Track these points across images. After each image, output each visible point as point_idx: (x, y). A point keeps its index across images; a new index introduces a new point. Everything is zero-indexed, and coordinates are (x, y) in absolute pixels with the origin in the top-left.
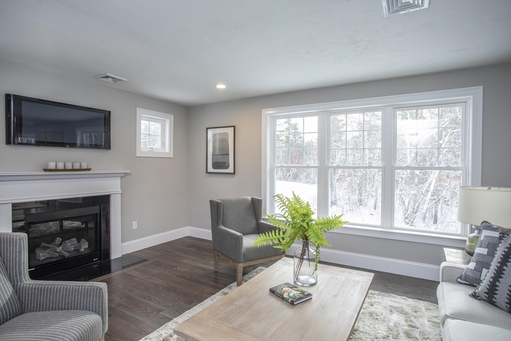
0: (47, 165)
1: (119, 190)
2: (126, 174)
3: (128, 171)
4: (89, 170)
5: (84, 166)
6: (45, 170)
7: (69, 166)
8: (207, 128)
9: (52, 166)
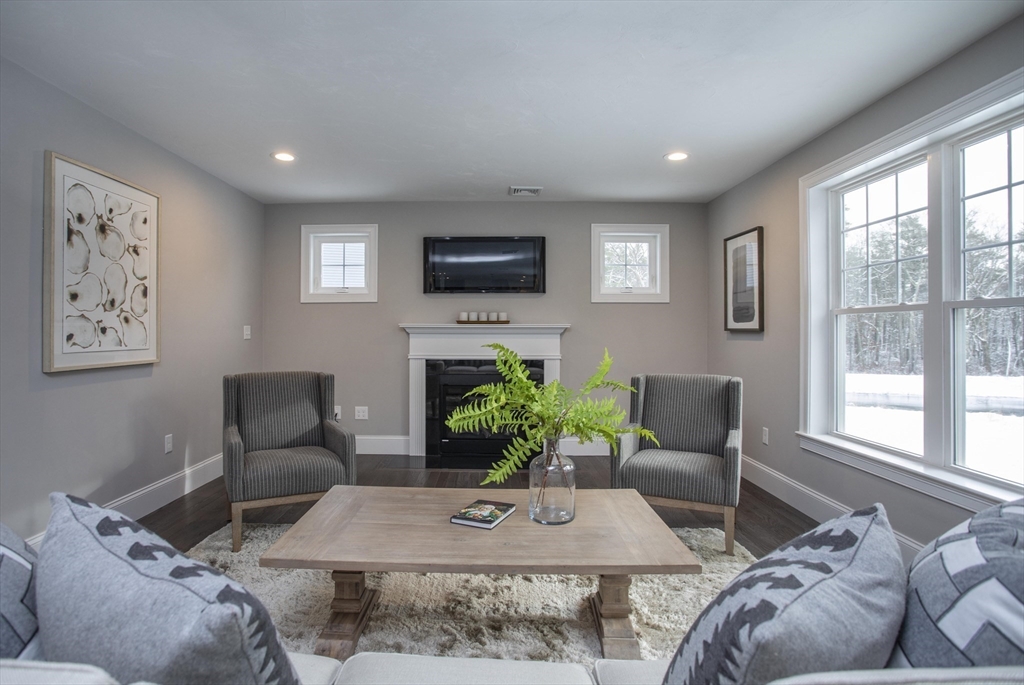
0: (459, 316)
1: (557, 354)
2: (566, 329)
3: (568, 325)
4: (507, 322)
5: (503, 317)
6: (459, 322)
7: (484, 318)
8: (726, 240)
9: (464, 317)
